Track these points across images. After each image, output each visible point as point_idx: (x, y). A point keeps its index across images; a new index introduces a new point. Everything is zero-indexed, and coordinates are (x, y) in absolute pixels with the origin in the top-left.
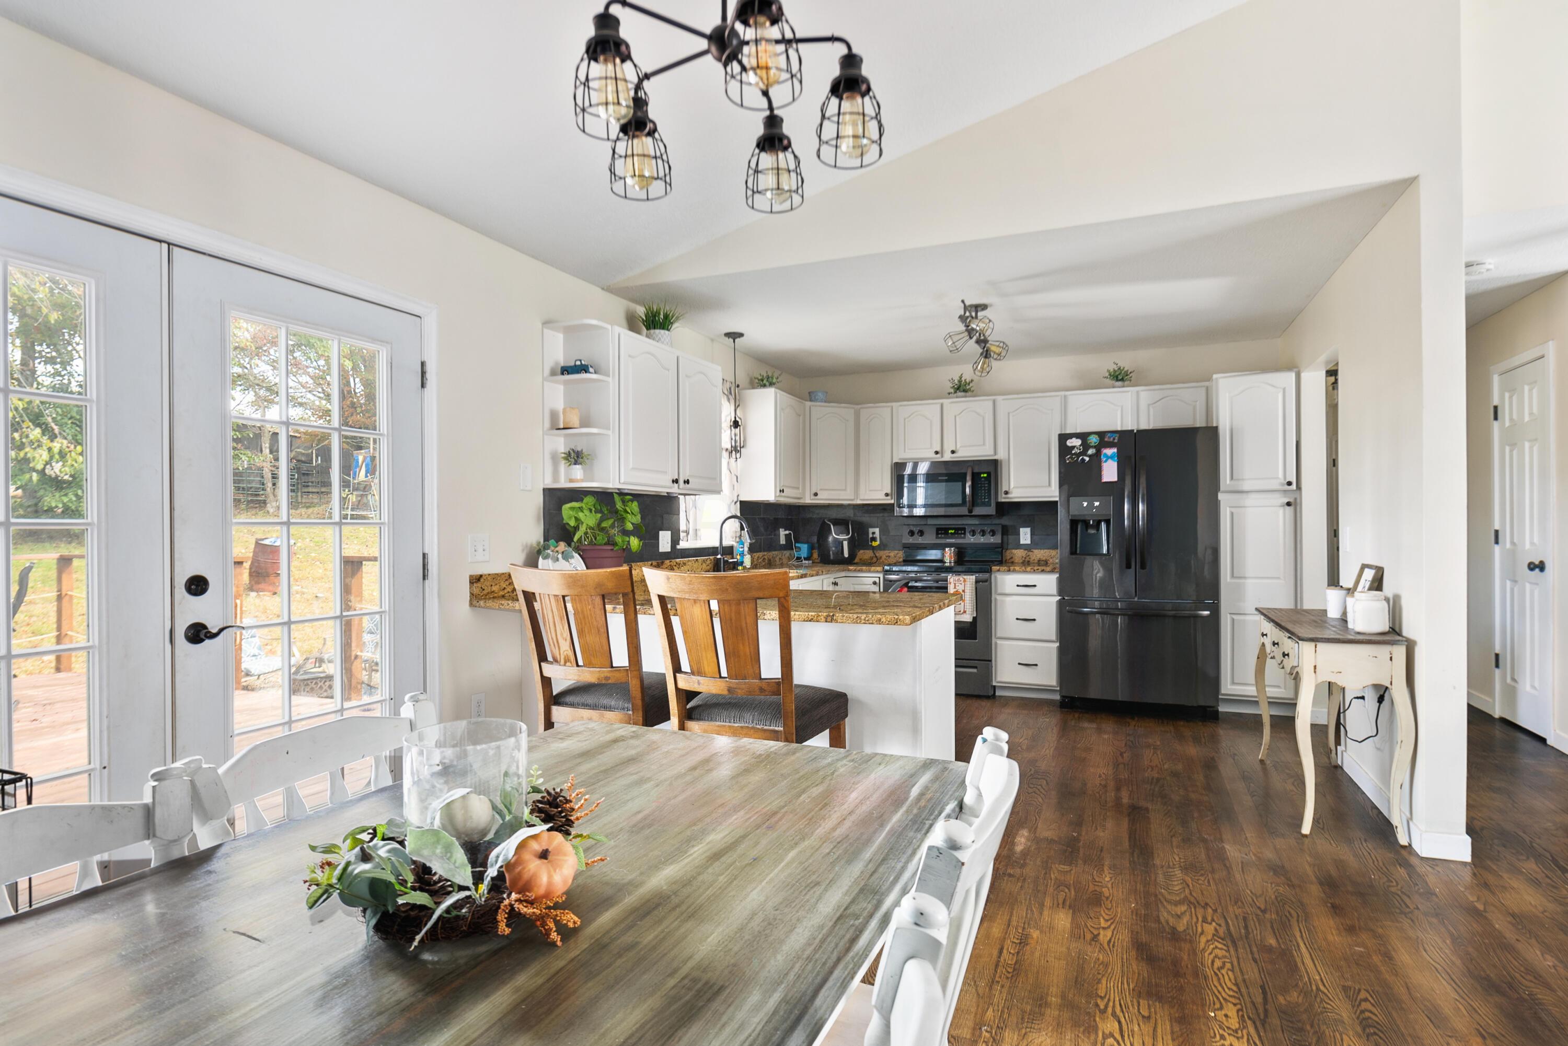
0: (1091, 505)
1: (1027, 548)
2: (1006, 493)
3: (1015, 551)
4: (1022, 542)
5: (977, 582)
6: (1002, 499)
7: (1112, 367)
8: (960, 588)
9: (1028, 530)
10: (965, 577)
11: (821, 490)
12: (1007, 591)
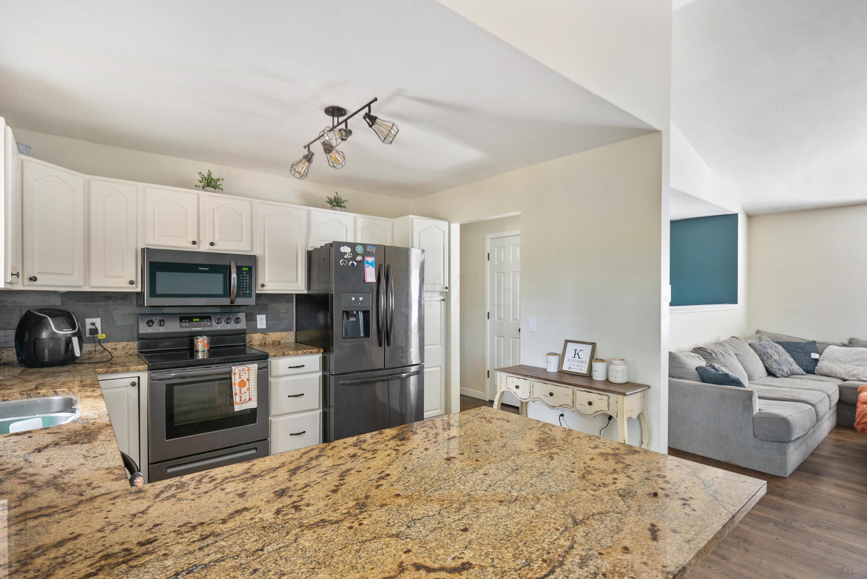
0: (357, 299)
1: (263, 331)
2: (263, 286)
3: (253, 335)
4: (259, 326)
5: (259, 369)
6: (259, 290)
7: (332, 196)
8: (245, 377)
9: (264, 317)
10: (249, 366)
11: (40, 273)
12: (281, 373)
